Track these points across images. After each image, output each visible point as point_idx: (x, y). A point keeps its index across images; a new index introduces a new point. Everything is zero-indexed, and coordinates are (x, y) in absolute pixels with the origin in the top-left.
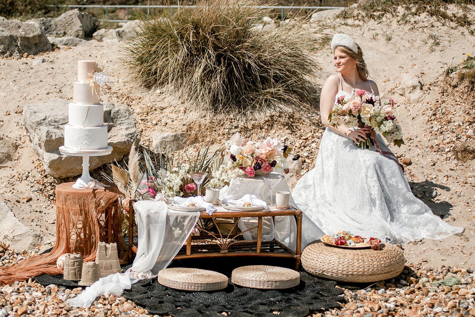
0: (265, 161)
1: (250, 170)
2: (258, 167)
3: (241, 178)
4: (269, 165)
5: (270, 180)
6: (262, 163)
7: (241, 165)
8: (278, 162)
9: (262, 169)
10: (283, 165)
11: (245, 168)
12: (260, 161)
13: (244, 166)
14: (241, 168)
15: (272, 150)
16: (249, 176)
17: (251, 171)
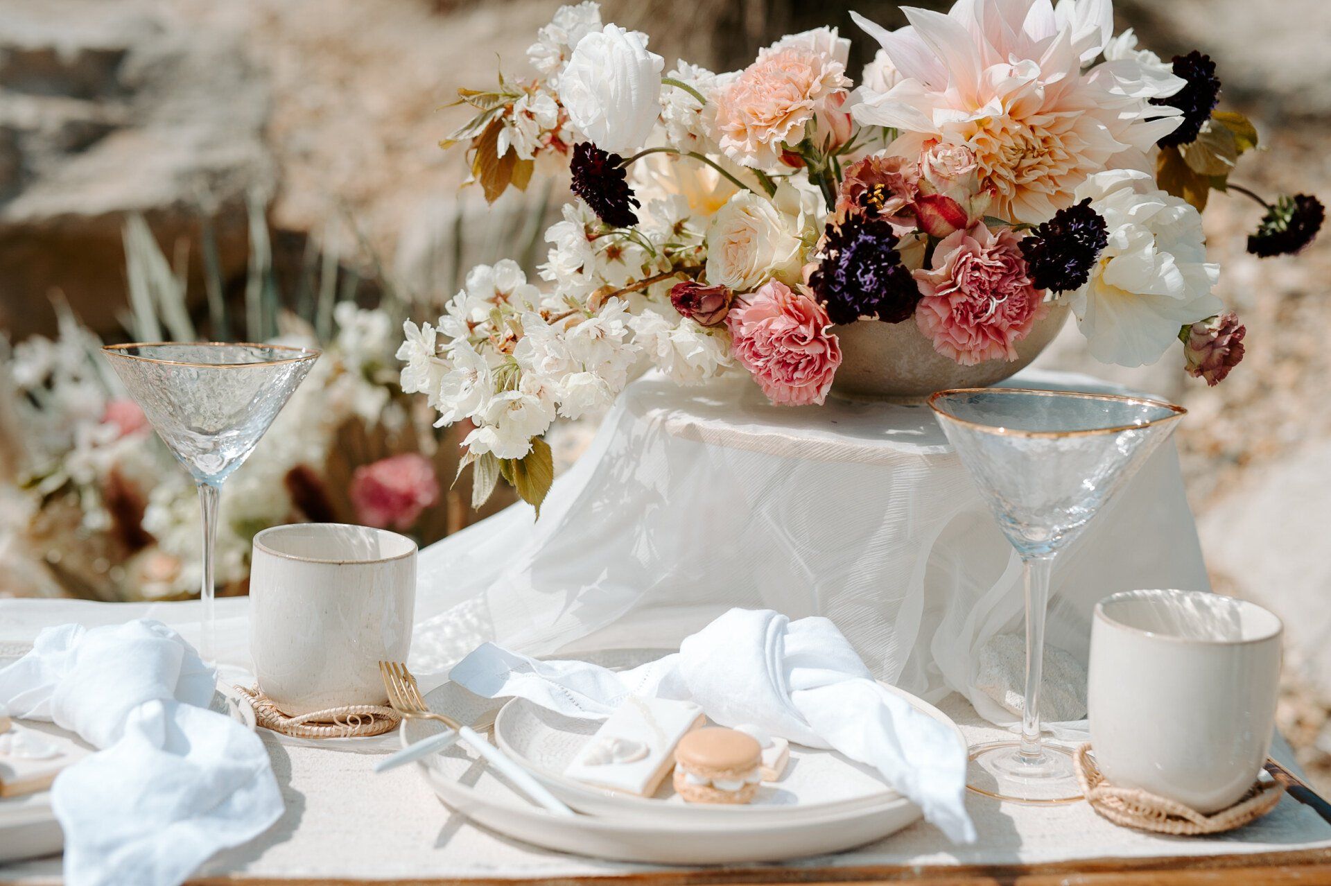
0: (959, 221)
1: (781, 324)
2: (868, 280)
3: (686, 419)
4: (1010, 269)
5: (1018, 440)
6: (933, 241)
7: (698, 270)
8: (1117, 233)
9: (929, 318)
10: (1171, 276)
11: (728, 300)
12: (903, 214)
13: (715, 277)
14: (686, 302)
15: (1057, 99)
16: (777, 392)
17: (793, 339)
